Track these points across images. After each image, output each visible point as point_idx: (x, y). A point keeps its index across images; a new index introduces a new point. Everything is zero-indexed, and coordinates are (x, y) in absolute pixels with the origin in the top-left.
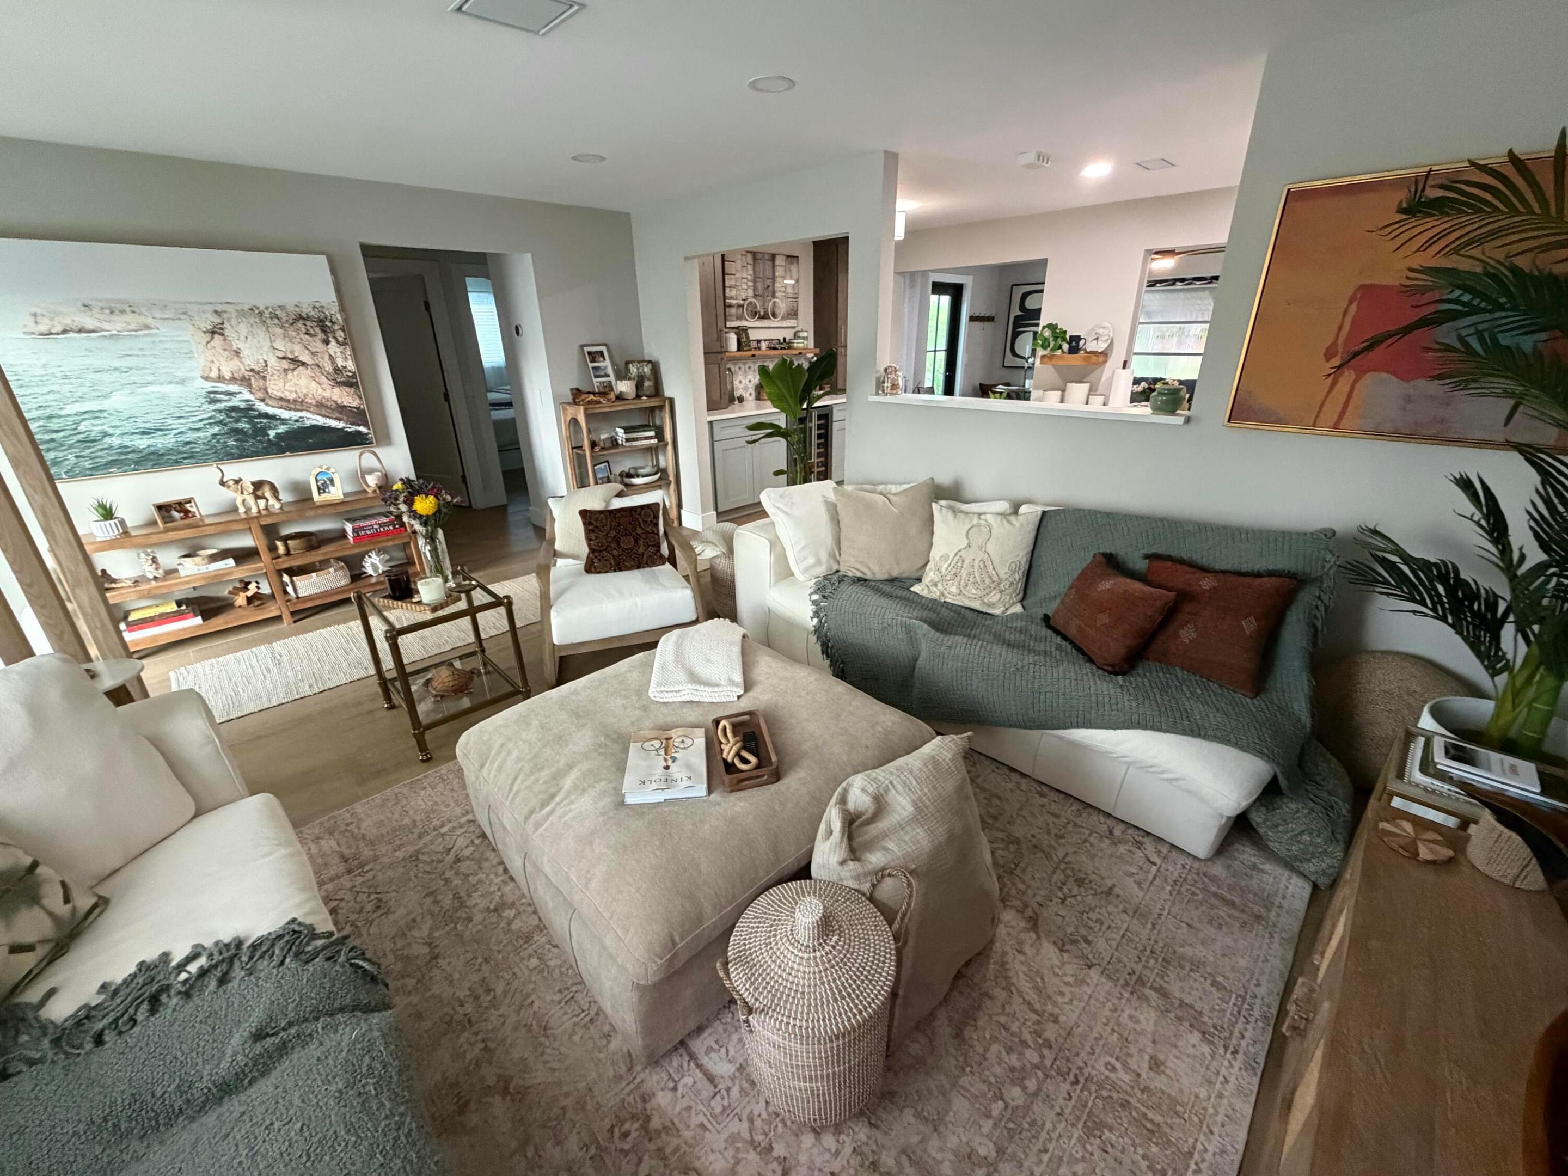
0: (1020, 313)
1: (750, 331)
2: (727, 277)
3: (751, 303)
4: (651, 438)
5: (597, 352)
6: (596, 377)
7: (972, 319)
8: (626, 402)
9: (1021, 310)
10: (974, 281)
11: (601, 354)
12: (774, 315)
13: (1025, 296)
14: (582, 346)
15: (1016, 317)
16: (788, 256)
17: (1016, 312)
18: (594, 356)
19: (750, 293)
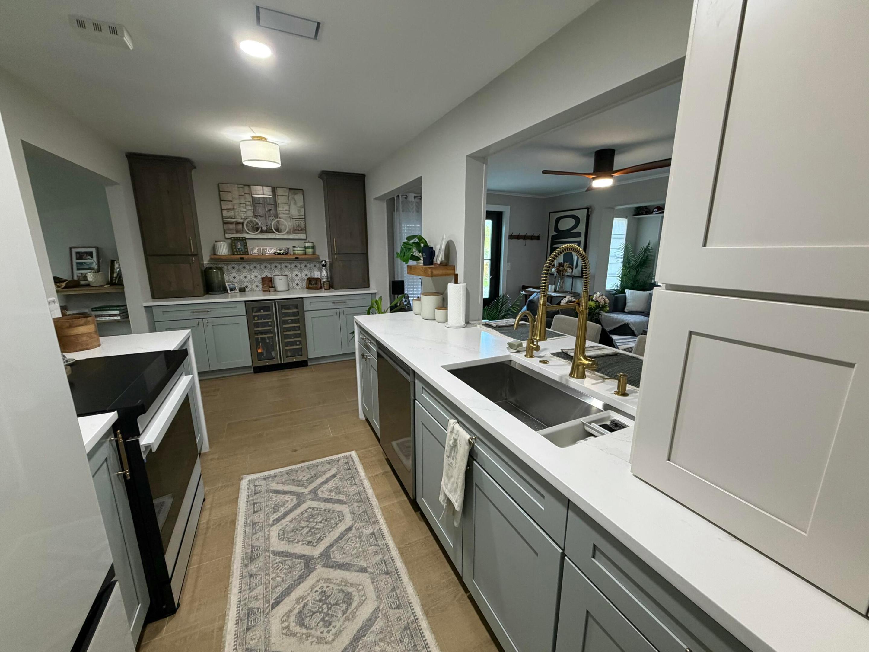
0: (556, 233)
1: (248, 241)
2: (222, 203)
3: (251, 221)
4: (115, 315)
5: (86, 253)
6: (78, 269)
7: (511, 237)
8: (92, 288)
9: (555, 231)
10: (511, 210)
11: (91, 254)
12: (278, 230)
13: (558, 220)
14: (71, 248)
15: (553, 236)
16: (290, 189)
17: (553, 233)
18: (80, 256)
19: (250, 214)
